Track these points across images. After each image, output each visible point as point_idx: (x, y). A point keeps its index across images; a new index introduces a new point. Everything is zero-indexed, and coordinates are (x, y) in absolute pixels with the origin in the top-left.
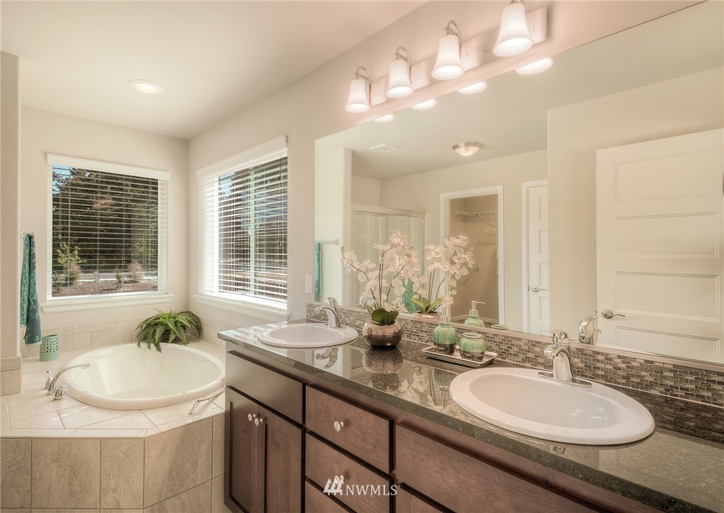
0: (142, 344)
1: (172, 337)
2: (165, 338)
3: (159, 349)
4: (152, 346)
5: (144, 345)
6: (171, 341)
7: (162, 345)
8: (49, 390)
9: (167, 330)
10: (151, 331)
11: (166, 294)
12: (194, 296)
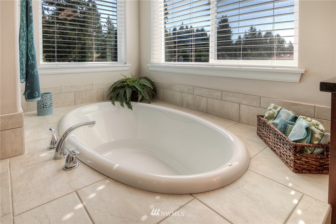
0: (116, 103)
1: (140, 97)
2: (135, 97)
3: (130, 107)
4: (125, 104)
5: (117, 103)
6: (139, 100)
7: (133, 104)
8: (57, 150)
9: (135, 92)
10: (122, 92)
11: (125, 64)
12: (148, 65)
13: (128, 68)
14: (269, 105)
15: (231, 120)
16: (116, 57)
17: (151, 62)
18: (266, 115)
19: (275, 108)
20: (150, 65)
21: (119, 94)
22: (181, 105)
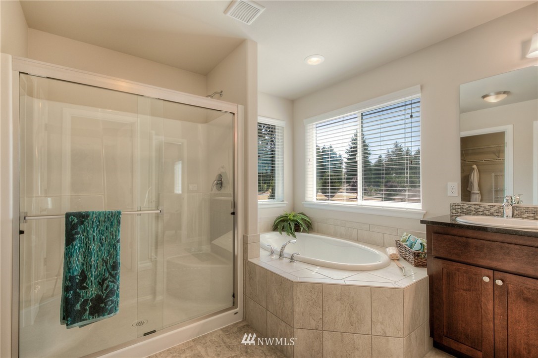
0: (283, 233)
2: (297, 228)
3: (294, 236)
4: (290, 234)
7: (296, 233)
9: (296, 224)
10: (286, 224)
11: (283, 201)
12: (303, 203)
13: (285, 205)
14: (403, 234)
15: (377, 245)
16: (274, 196)
17: (306, 200)
18: (401, 240)
19: (407, 235)
20: (304, 202)
21: (284, 226)
22: (335, 235)
